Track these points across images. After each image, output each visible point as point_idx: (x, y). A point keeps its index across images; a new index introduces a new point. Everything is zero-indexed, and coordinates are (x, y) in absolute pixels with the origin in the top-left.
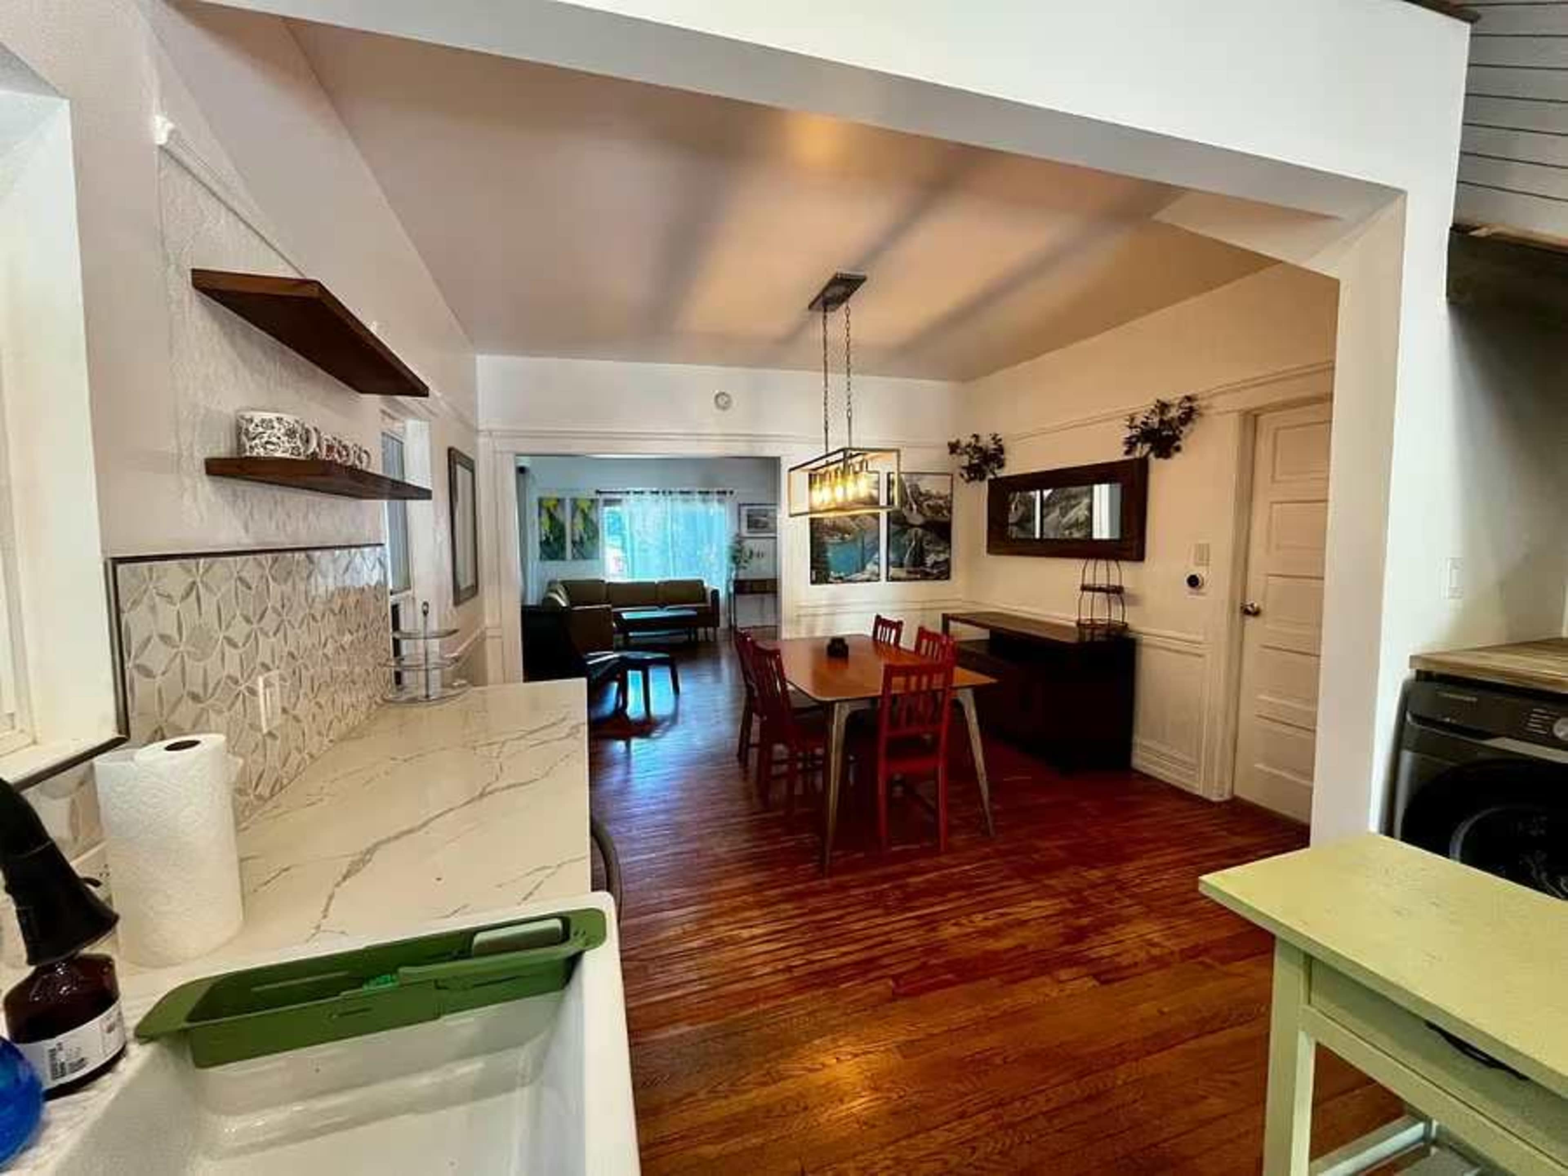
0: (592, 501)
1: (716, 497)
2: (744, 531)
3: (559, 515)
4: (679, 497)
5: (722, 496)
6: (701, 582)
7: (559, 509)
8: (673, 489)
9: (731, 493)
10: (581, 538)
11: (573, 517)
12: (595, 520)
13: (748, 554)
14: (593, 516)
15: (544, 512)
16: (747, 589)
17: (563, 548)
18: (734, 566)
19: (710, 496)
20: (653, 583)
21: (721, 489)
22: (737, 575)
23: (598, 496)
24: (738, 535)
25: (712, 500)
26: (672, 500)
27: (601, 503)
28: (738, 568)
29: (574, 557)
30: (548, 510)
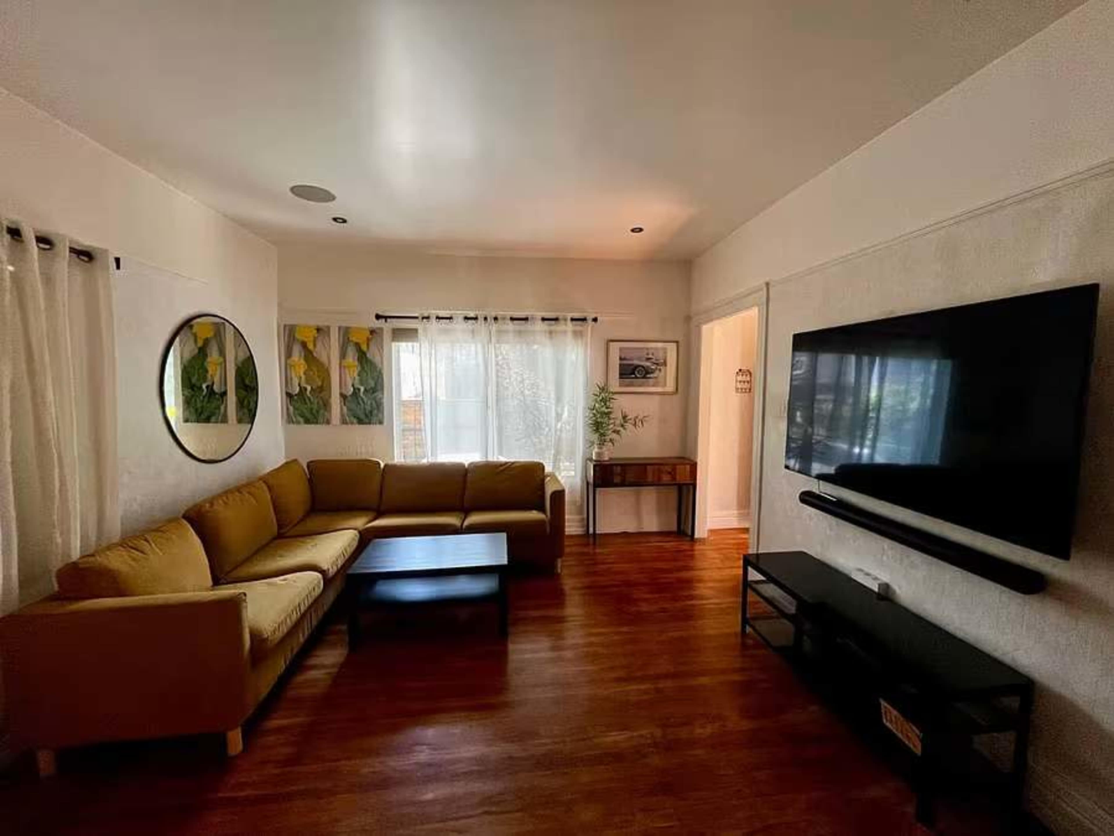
0: (372, 332)
1: (570, 326)
2: (615, 384)
3: (320, 352)
4: (511, 326)
5: (579, 326)
6: (540, 467)
7: (319, 345)
8: (500, 313)
9: (595, 320)
10: (356, 391)
11: (343, 356)
12: (377, 360)
13: (619, 421)
14: (373, 354)
15: (297, 349)
16: (617, 480)
17: (326, 405)
18: (595, 437)
19: (560, 327)
20: (461, 466)
21: (577, 315)
22: (599, 454)
23: (380, 324)
24: (603, 389)
25: (565, 332)
26: (499, 332)
27: (387, 336)
28: (602, 443)
29: (344, 422)
30: (304, 345)
